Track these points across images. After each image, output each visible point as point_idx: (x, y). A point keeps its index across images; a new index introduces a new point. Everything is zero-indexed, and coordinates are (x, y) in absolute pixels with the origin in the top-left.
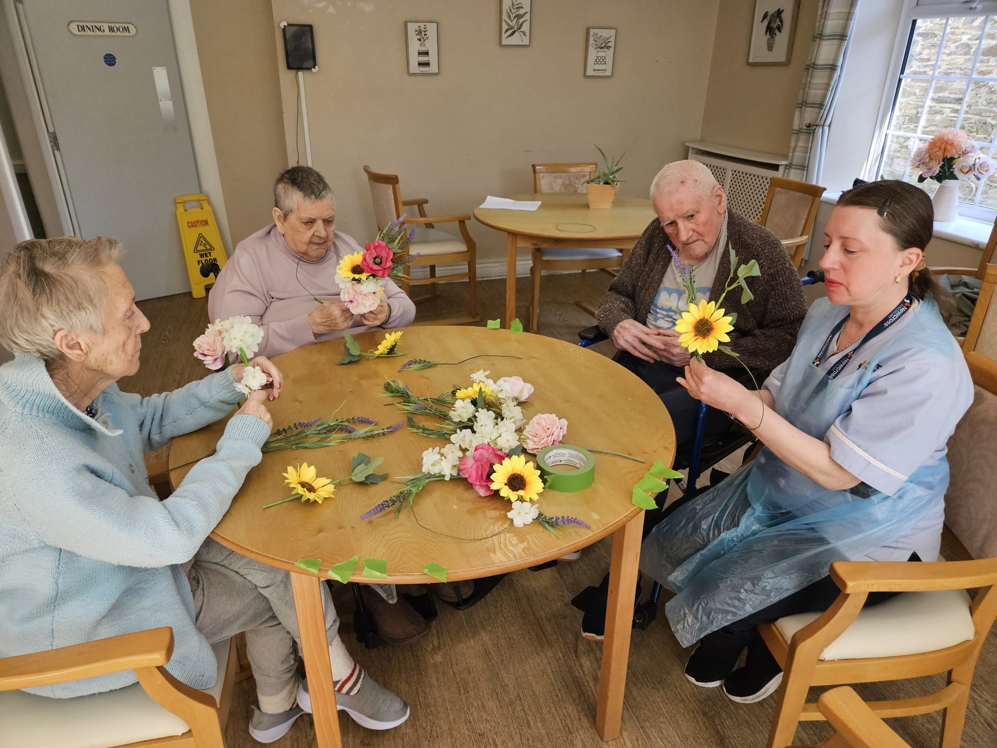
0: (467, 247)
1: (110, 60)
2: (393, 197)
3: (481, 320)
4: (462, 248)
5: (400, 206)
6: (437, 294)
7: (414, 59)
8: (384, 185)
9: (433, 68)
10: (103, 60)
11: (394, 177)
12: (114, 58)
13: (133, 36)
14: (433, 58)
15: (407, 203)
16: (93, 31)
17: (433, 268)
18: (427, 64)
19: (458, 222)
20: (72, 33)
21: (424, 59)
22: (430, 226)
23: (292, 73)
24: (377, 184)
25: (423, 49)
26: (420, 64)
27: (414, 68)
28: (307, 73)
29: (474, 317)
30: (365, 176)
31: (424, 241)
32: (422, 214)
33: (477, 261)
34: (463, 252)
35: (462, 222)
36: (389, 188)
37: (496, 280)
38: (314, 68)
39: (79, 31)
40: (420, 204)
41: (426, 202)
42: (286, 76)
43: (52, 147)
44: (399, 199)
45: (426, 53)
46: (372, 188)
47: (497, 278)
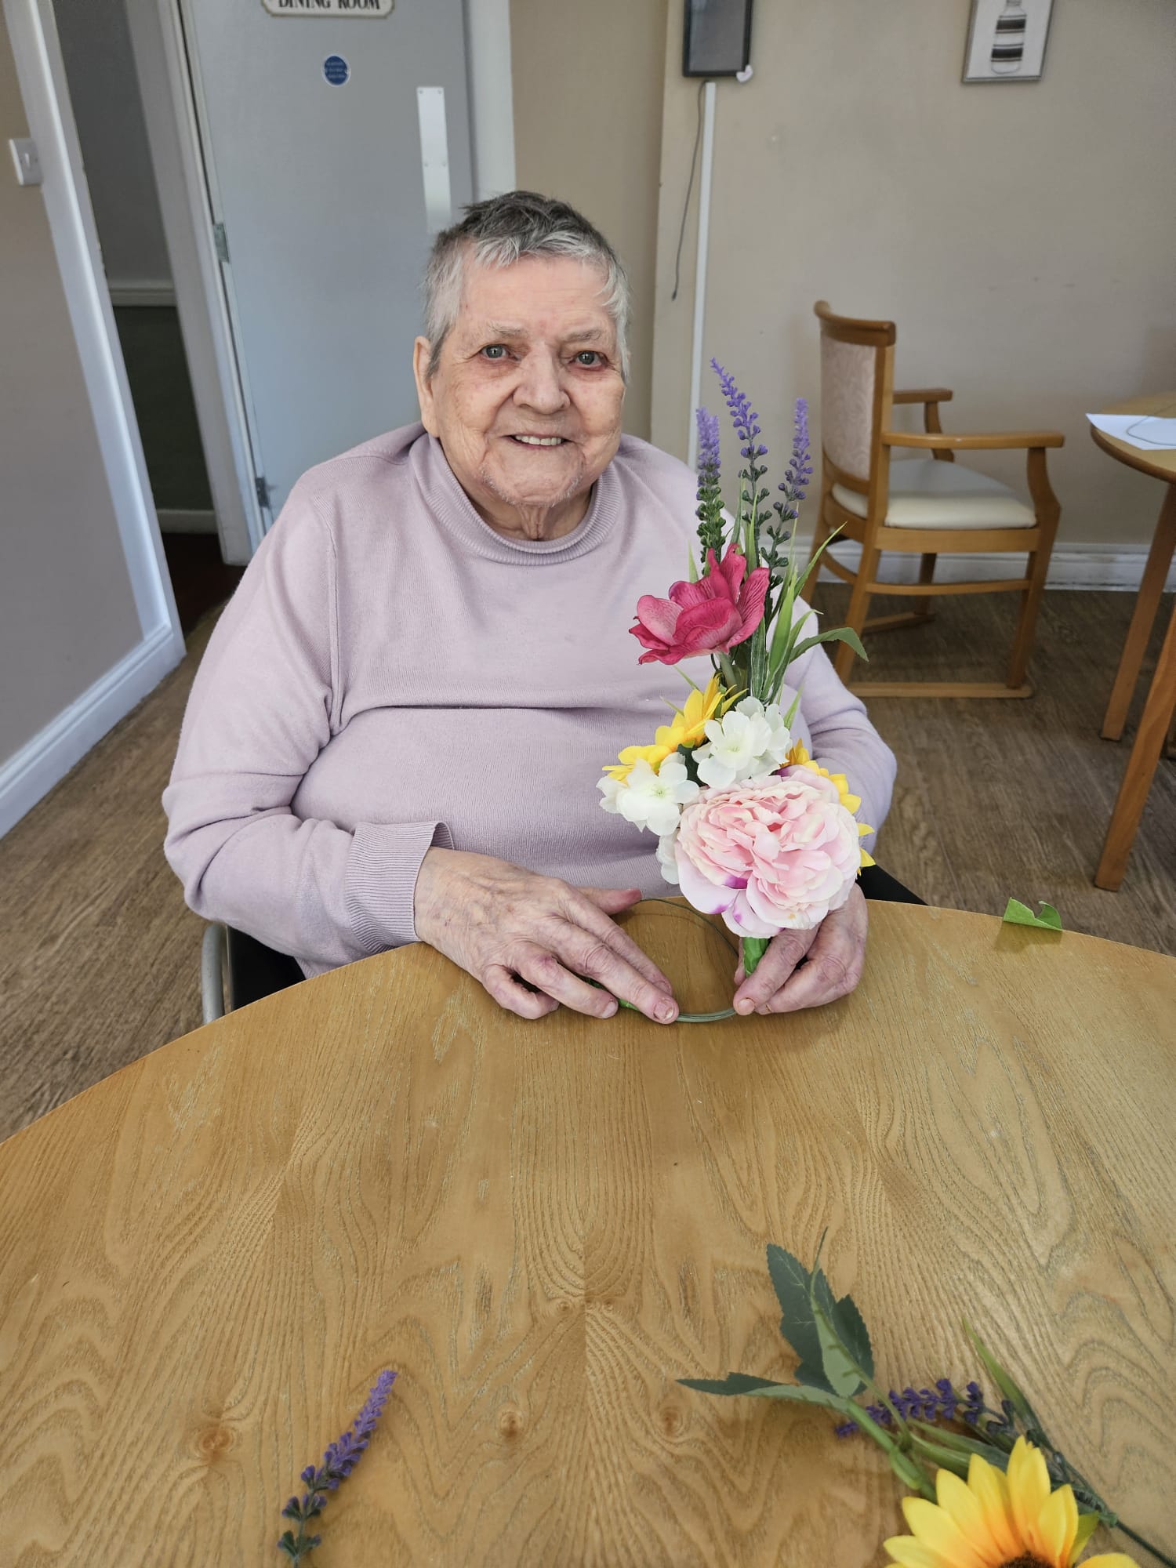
0: (1037, 516)
1: (336, 70)
2: (872, 379)
3: (1031, 697)
4: (1022, 515)
5: (888, 401)
6: (930, 612)
7: (986, 38)
8: (857, 348)
9: (1029, 65)
10: (323, 70)
11: (886, 327)
12: (345, 67)
13: (385, 17)
14: (1032, 40)
15: (903, 398)
16: (308, 6)
17: (929, 560)
18: (1014, 54)
19: (1026, 451)
20: (268, 11)
21: (1009, 40)
22: (944, 455)
23: (693, 86)
24: (840, 346)
25: (1012, 13)
26: (999, 54)
27: (981, 65)
28: (726, 86)
29: (1014, 688)
30: (815, 326)
31: (923, 493)
32: (932, 424)
33: (1057, 544)
34: (1024, 528)
35: (1037, 452)
36: (866, 356)
37: (1074, 592)
38: (743, 70)
39: (281, 5)
40: (932, 400)
41: (947, 396)
42: (677, 93)
43: (219, 253)
44: (886, 385)
45: (1018, 25)
46: (827, 355)
47: (1077, 588)
